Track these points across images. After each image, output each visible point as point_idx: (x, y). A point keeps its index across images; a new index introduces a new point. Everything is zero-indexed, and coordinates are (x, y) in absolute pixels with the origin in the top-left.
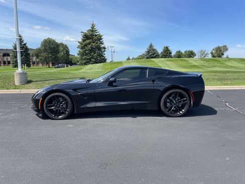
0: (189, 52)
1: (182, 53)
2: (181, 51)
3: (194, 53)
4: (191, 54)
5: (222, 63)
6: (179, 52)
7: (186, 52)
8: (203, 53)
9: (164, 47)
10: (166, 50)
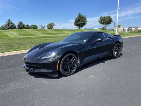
0: (34, 25)
1: (29, 26)
2: (29, 25)
3: (37, 26)
4: (35, 27)
5: (62, 32)
7: (32, 26)
9: (19, 22)
10: (21, 24)
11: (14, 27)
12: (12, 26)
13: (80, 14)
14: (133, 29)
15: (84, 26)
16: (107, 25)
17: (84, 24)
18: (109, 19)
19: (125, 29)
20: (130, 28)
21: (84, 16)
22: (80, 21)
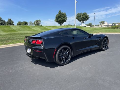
0: (24, 22)
4: (26, 24)
6: (20, 22)
8: (31, 23)
9: (9, 19)
10: (10, 21)
11: (4, 24)
12: (2, 23)
13: (60, 12)
14: (116, 24)
15: (65, 22)
16: (84, 21)
17: (64, 21)
18: (86, 16)
19: (109, 24)
20: (114, 24)
21: (64, 13)
22: (60, 18)
